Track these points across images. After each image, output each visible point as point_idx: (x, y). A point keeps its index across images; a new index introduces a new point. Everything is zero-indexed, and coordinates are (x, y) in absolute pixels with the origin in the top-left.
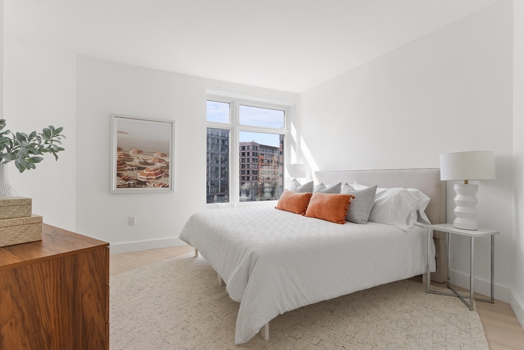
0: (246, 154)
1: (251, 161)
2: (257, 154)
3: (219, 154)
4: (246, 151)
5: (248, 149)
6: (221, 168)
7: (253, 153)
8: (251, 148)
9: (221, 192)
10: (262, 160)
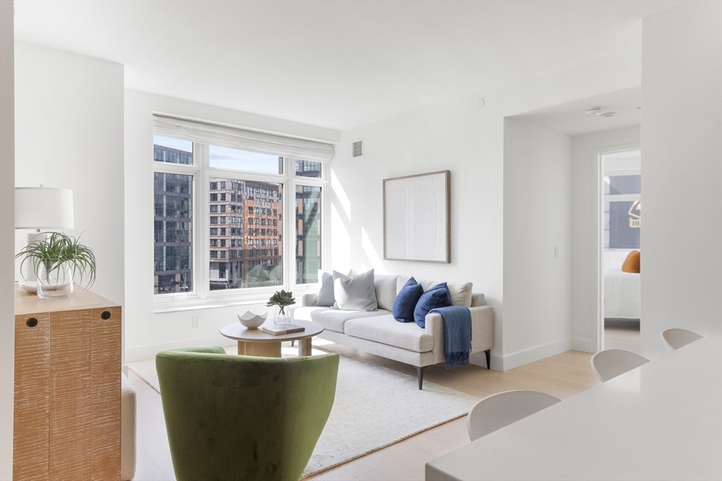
0: (219, 197)
1: (228, 209)
2: (240, 197)
3: (162, 196)
4: (219, 192)
5: (223, 187)
6: (167, 223)
7: (233, 196)
8: (228, 186)
9: (167, 269)
10: (251, 208)
